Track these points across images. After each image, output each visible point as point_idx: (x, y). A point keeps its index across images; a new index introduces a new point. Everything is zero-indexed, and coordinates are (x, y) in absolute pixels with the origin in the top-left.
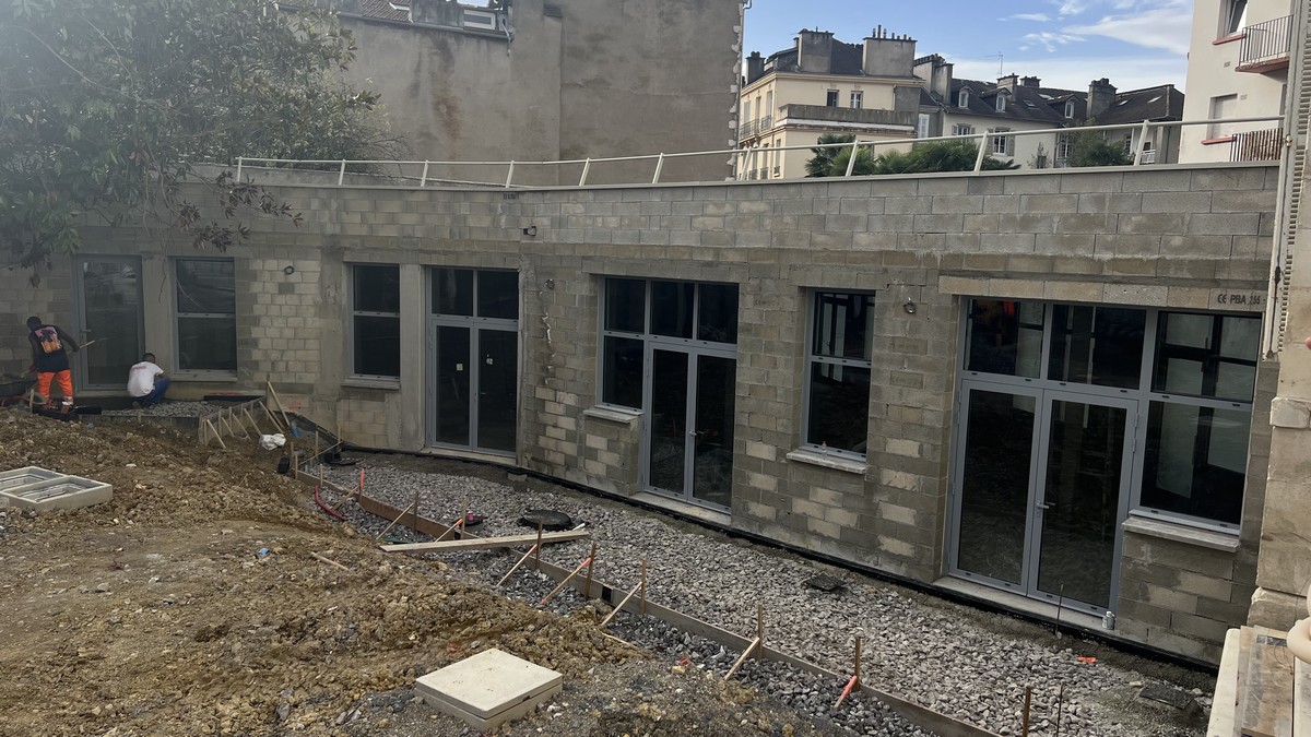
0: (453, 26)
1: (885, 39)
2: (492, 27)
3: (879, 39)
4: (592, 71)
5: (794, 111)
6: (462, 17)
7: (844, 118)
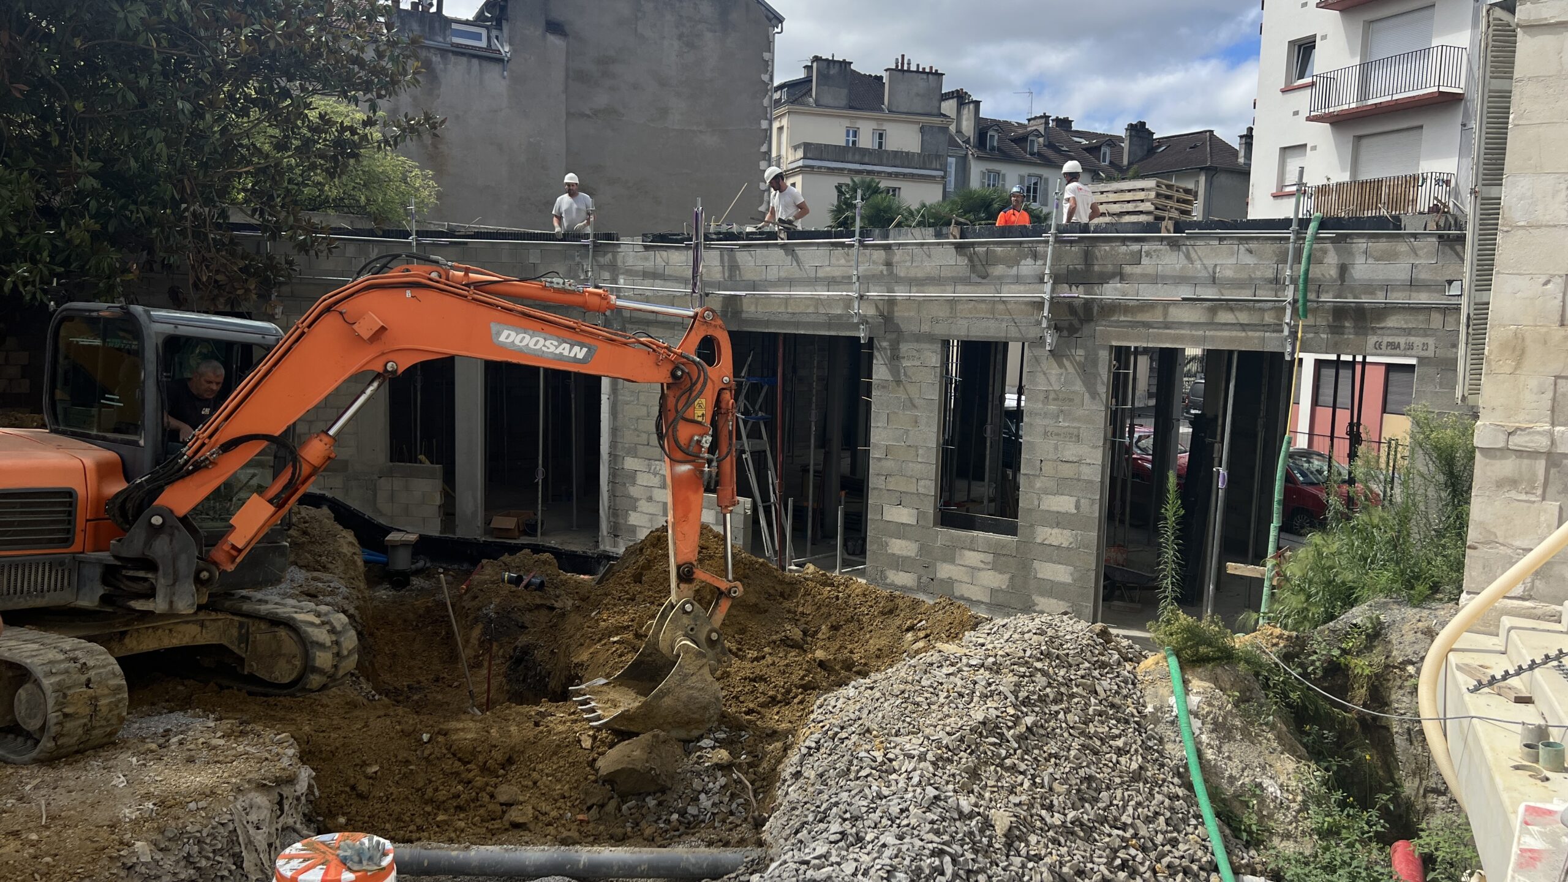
0: (439, 41)
1: (909, 71)
2: (483, 44)
3: (902, 70)
4: (601, 99)
5: (812, 151)
6: (448, 32)
7: (866, 160)
